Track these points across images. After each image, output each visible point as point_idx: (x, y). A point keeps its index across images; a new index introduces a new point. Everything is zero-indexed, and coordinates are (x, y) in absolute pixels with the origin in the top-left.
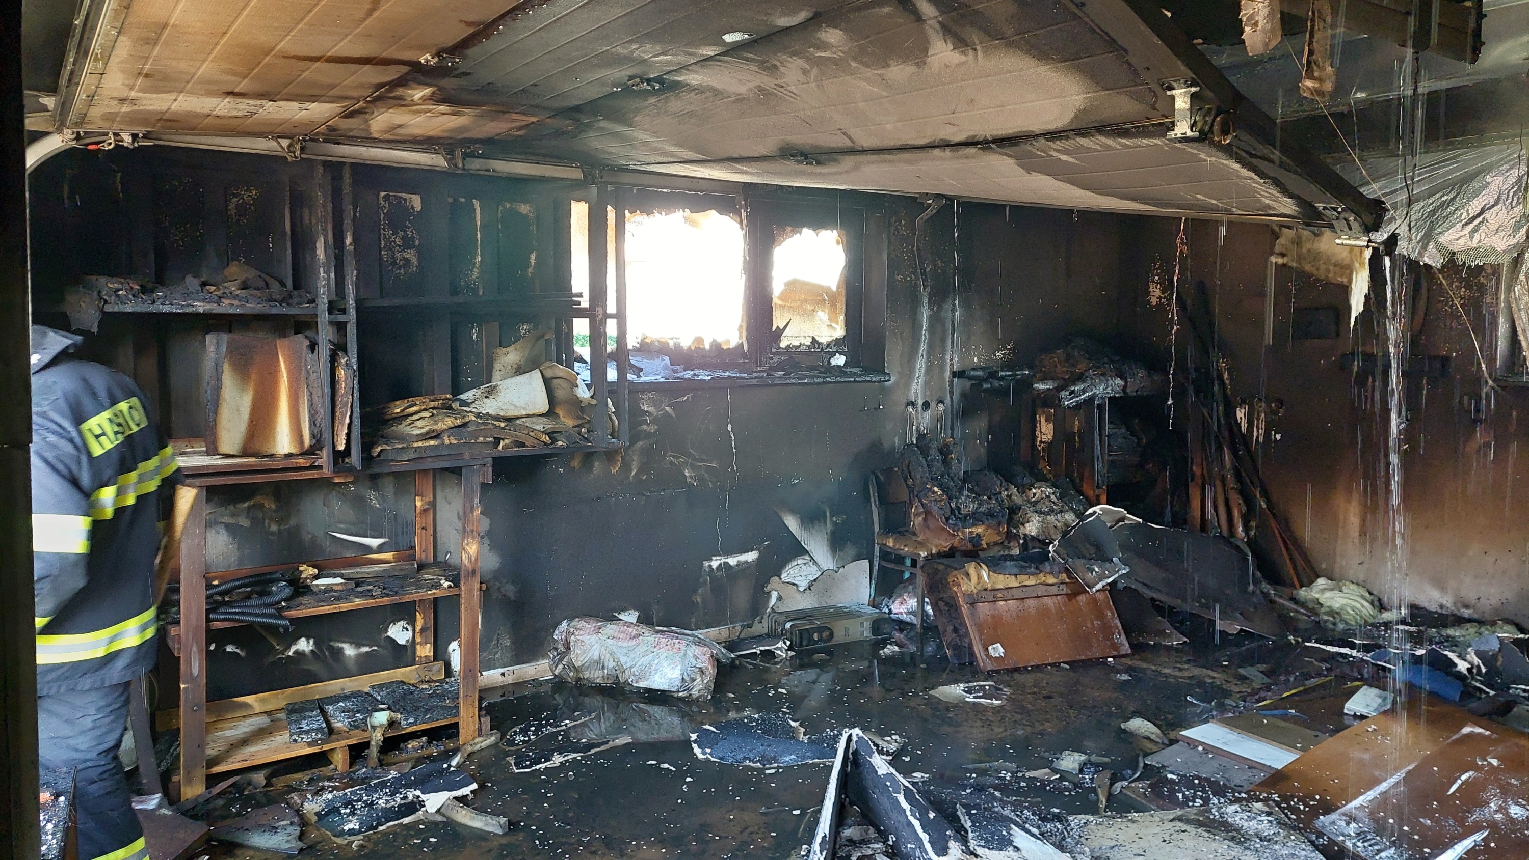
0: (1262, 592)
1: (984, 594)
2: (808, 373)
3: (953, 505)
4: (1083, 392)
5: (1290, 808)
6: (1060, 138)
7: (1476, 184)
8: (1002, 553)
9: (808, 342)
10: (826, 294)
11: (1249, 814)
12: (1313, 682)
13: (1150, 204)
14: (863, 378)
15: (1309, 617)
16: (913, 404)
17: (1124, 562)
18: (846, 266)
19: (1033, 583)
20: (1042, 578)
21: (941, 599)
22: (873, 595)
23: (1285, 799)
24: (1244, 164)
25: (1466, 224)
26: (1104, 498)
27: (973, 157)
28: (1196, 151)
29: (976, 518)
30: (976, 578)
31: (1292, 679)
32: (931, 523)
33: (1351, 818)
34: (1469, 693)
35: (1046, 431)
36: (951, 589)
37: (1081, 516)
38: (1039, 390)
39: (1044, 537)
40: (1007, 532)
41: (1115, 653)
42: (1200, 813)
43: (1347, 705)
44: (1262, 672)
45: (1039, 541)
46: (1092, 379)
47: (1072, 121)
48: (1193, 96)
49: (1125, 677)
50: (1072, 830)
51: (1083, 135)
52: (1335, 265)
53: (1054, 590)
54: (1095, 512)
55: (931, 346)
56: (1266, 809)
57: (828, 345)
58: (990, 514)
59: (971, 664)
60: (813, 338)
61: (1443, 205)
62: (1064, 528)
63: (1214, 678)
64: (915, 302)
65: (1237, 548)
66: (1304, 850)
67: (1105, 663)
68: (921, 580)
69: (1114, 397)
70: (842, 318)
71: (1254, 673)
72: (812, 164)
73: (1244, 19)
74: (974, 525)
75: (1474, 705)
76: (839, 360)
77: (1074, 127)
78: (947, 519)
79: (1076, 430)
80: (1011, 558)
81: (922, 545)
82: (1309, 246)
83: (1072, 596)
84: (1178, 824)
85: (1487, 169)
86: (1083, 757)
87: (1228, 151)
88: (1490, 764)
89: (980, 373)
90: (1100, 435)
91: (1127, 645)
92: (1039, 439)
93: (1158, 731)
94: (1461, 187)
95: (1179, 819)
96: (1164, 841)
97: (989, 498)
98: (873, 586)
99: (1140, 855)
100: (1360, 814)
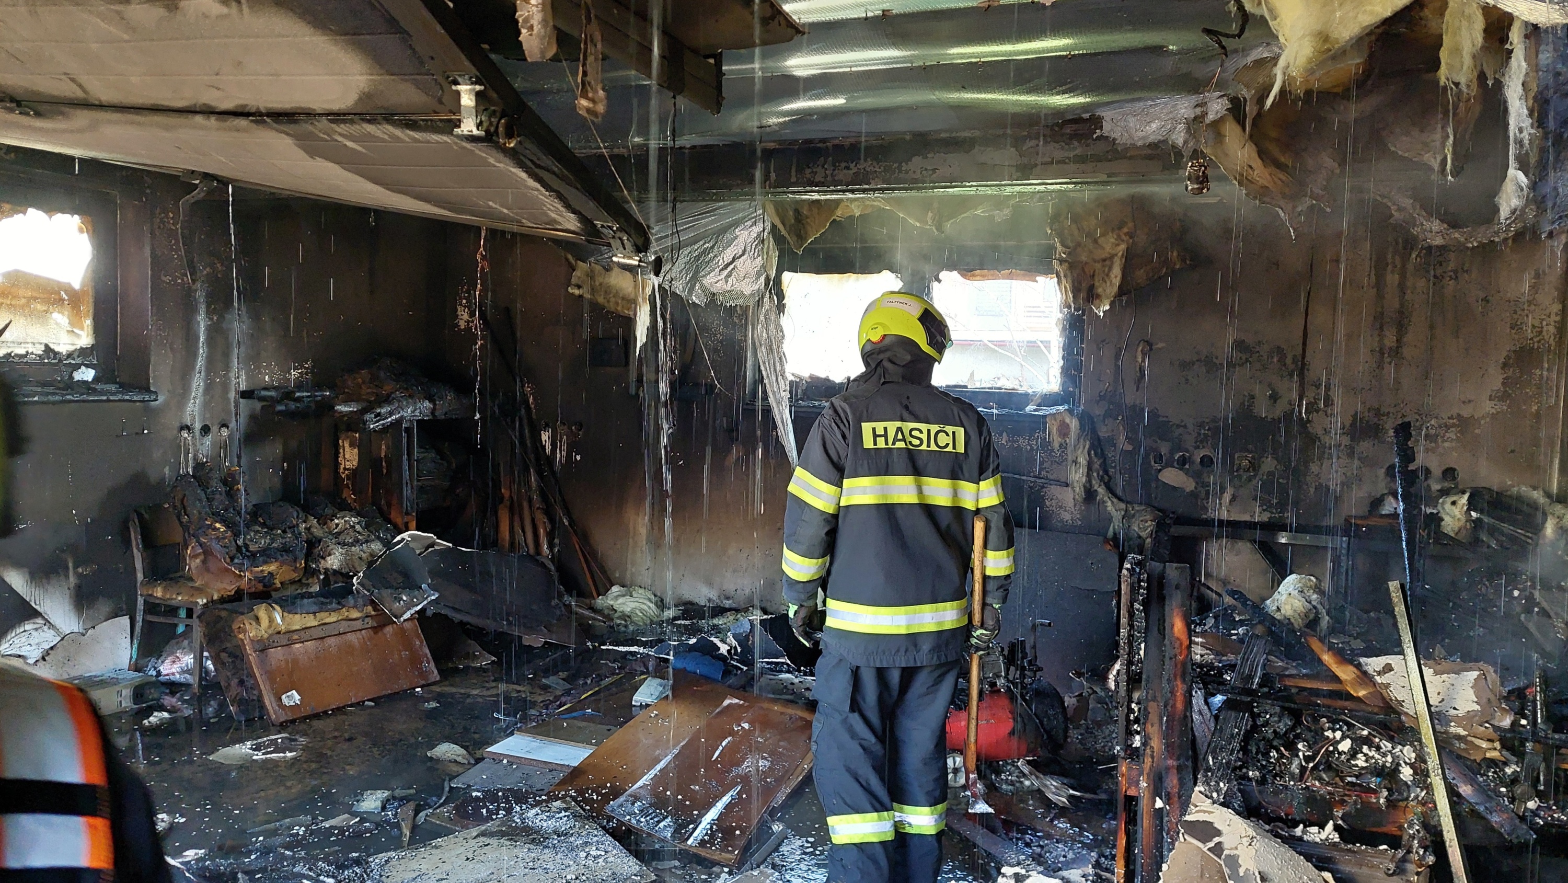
0: (564, 605)
1: (276, 638)
2: (39, 389)
3: (240, 542)
4: (389, 414)
5: (585, 800)
6: (344, 122)
7: (728, 236)
8: (299, 591)
9: (39, 350)
10: (66, 292)
11: (547, 814)
12: (608, 681)
13: (444, 208)
14: (119, 397)
15: (604, 622)
16: (188, 428)
17: (433, 588)
18: (92, 259)
19: (335, 619)
20: (345, 613)
21: (224, 650)
22: (135, 657)
23: (581, 792)
24: (532, 175)
25: (722, 269)
26: (413, 524)
27: (245, 130)
28: (484, 155)
29: (267, 554)
30: (267, 621)
31: (589, 682)
32: (212, 565)
33: (636, 798)
34: (728, 671)
35: (350, 457)
36: (235, 636)
37: (388, 544)
38: (341, 412)
39: (347, 570)
40: (305, 567)
41: (423, 682)
42: (503, 824)
43: (634, 698)
44: (563, 679)
45: (341, 574)
46: (399, 401)
47: (356, 103)
48: (478, 95)
49: (433, 704)
50: (372, 871)
51: (369, 122)
52: (623, 298)
53: (358, 625)
54: (403, 539)
55: (210, 361)
56: (564, 806)
57: (70, 355)
58: (285, 550)
59: (261, 718)
60: (47, 346)
61: (705, 252)
62: (370, 559)
63: (519, 692)
64: (190, 308)
65: (543, 565)
66: (596, 836)
67: (413, 694)
68: (198, 632)
69: (423, 420)
70: (88, 322)
71: (555, 682)
72: (28, 114)
73: (520, 20)
74: (265, 563)
75: (732, 680)
76: (87, 374)
77: (359, 111)
78: (232, 559)
79: (383, 455)
80: (310, 595)
81: (200, 591)
82: (601, 280)
83: (376, 629)
84: (482, 839)
85: (736, 224)
86: (386, 794)
87: (514, 156)
88: (743, 728)
89: (272, 393)
90: (409, 460)
91: (436, 672)
92: (342, 467)
93: (465, 752)
94: (718, 237)
95: (483, 834)
96: (468, 859)
97: (284, 532)
98: (135, 646)
99: (442, 880)
100: (642, 792)
